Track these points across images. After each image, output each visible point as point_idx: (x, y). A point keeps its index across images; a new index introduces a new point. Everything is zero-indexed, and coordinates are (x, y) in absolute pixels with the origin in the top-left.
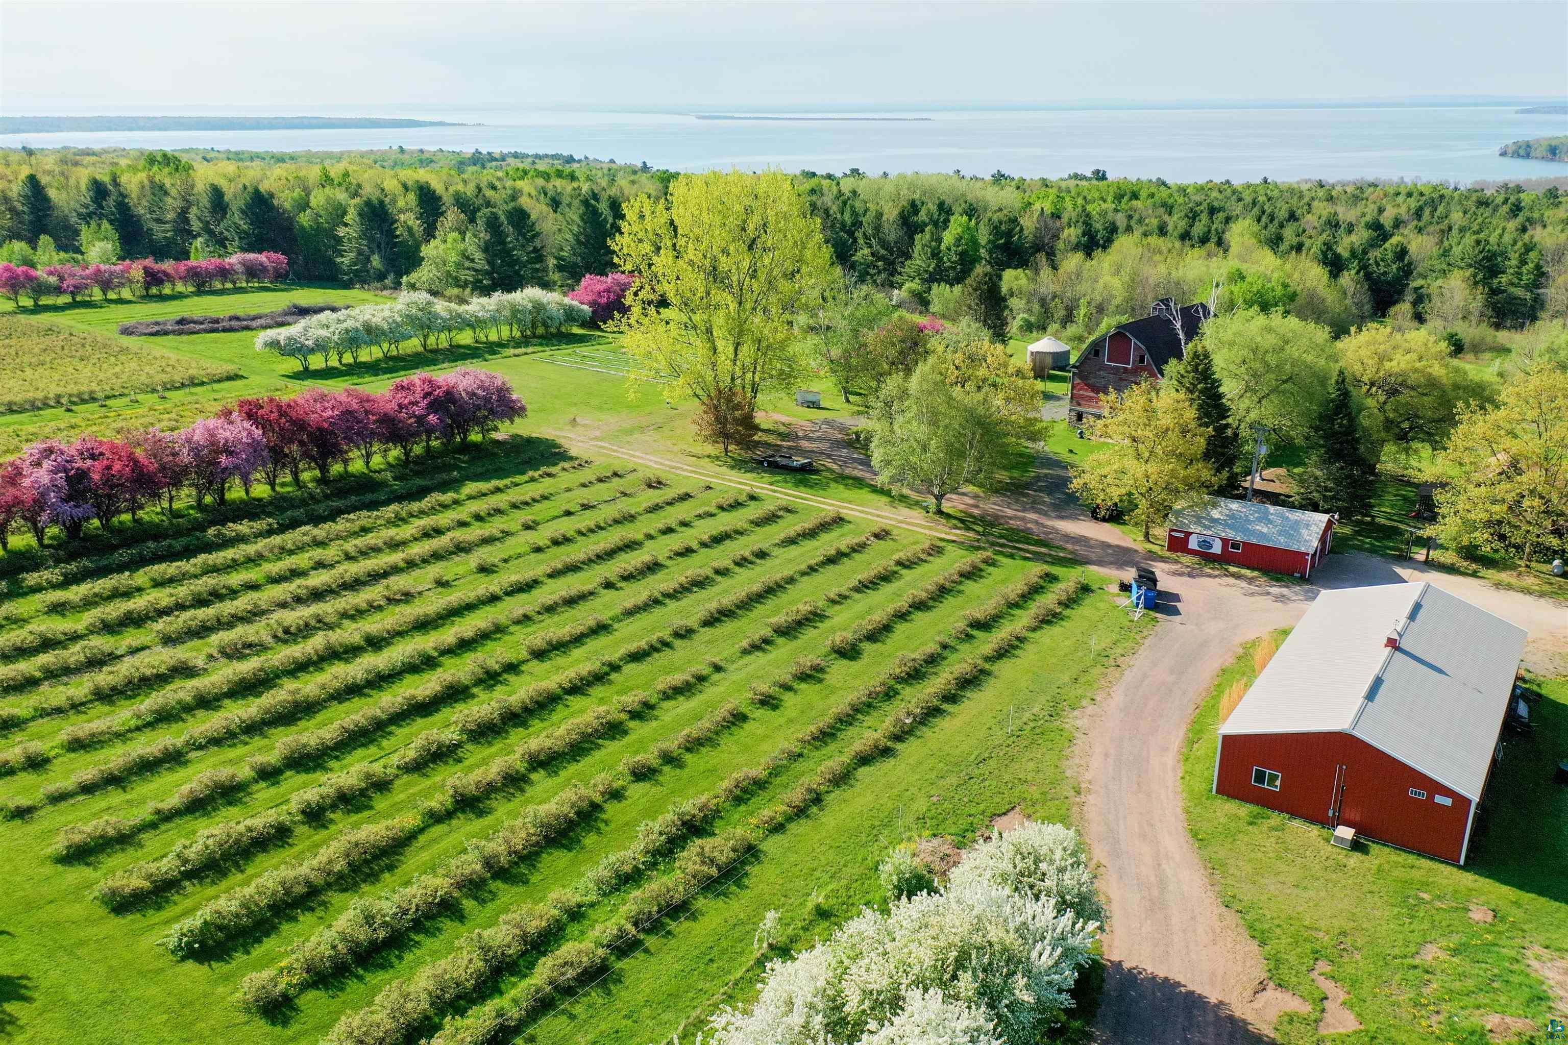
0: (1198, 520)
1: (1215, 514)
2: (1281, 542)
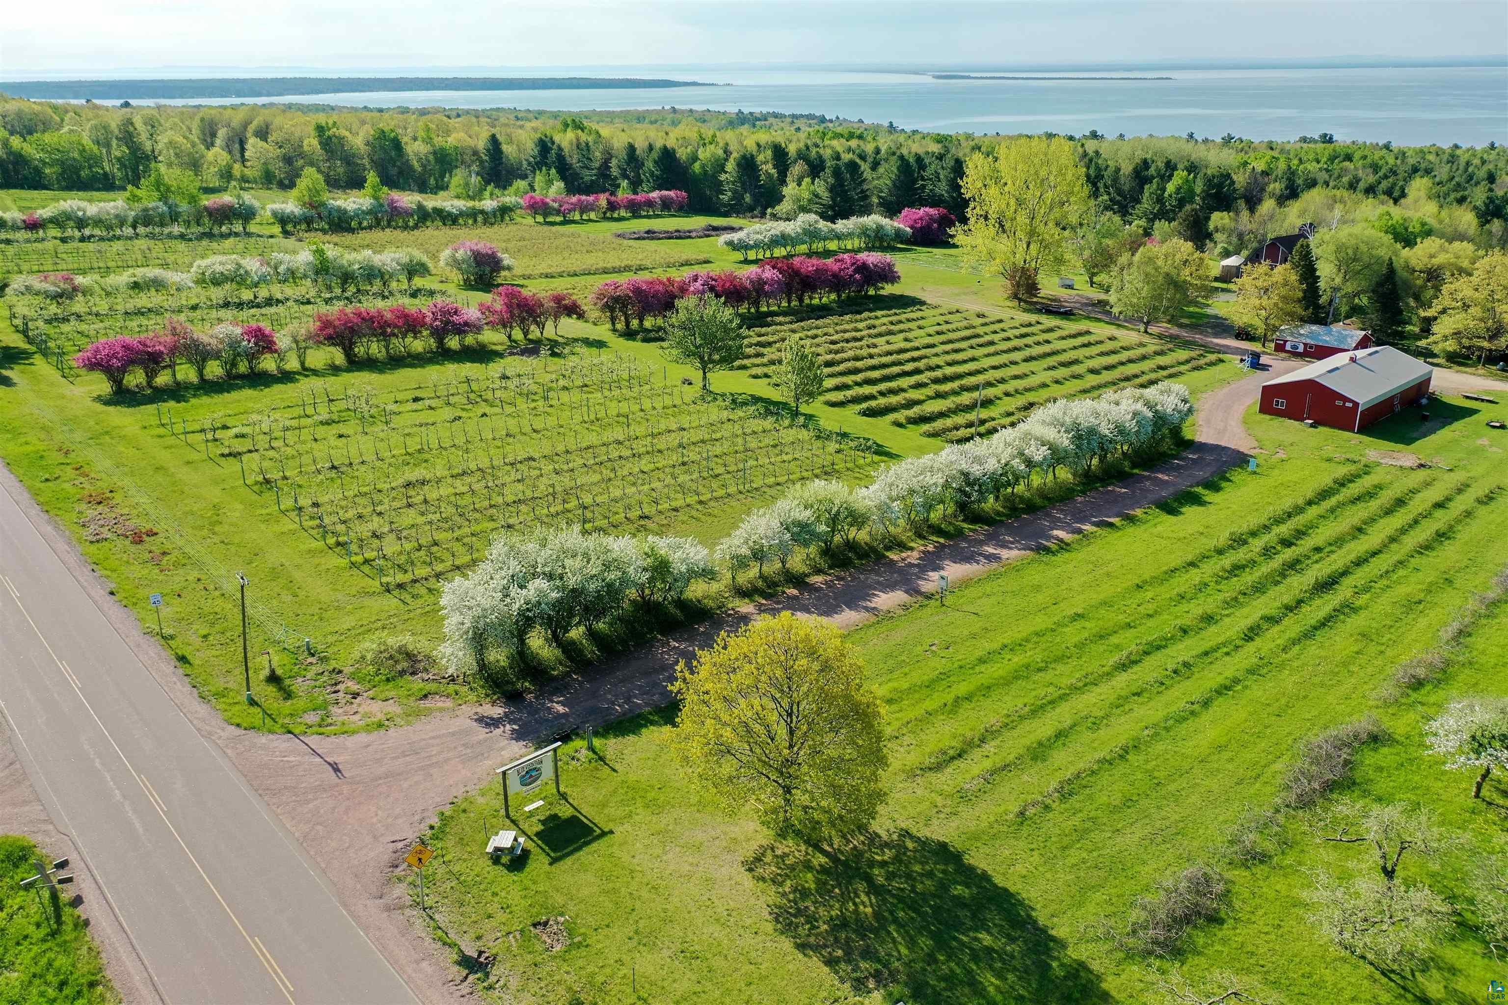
0: (1292, 334)
1: (1302, 332)
2: (1335, 344)
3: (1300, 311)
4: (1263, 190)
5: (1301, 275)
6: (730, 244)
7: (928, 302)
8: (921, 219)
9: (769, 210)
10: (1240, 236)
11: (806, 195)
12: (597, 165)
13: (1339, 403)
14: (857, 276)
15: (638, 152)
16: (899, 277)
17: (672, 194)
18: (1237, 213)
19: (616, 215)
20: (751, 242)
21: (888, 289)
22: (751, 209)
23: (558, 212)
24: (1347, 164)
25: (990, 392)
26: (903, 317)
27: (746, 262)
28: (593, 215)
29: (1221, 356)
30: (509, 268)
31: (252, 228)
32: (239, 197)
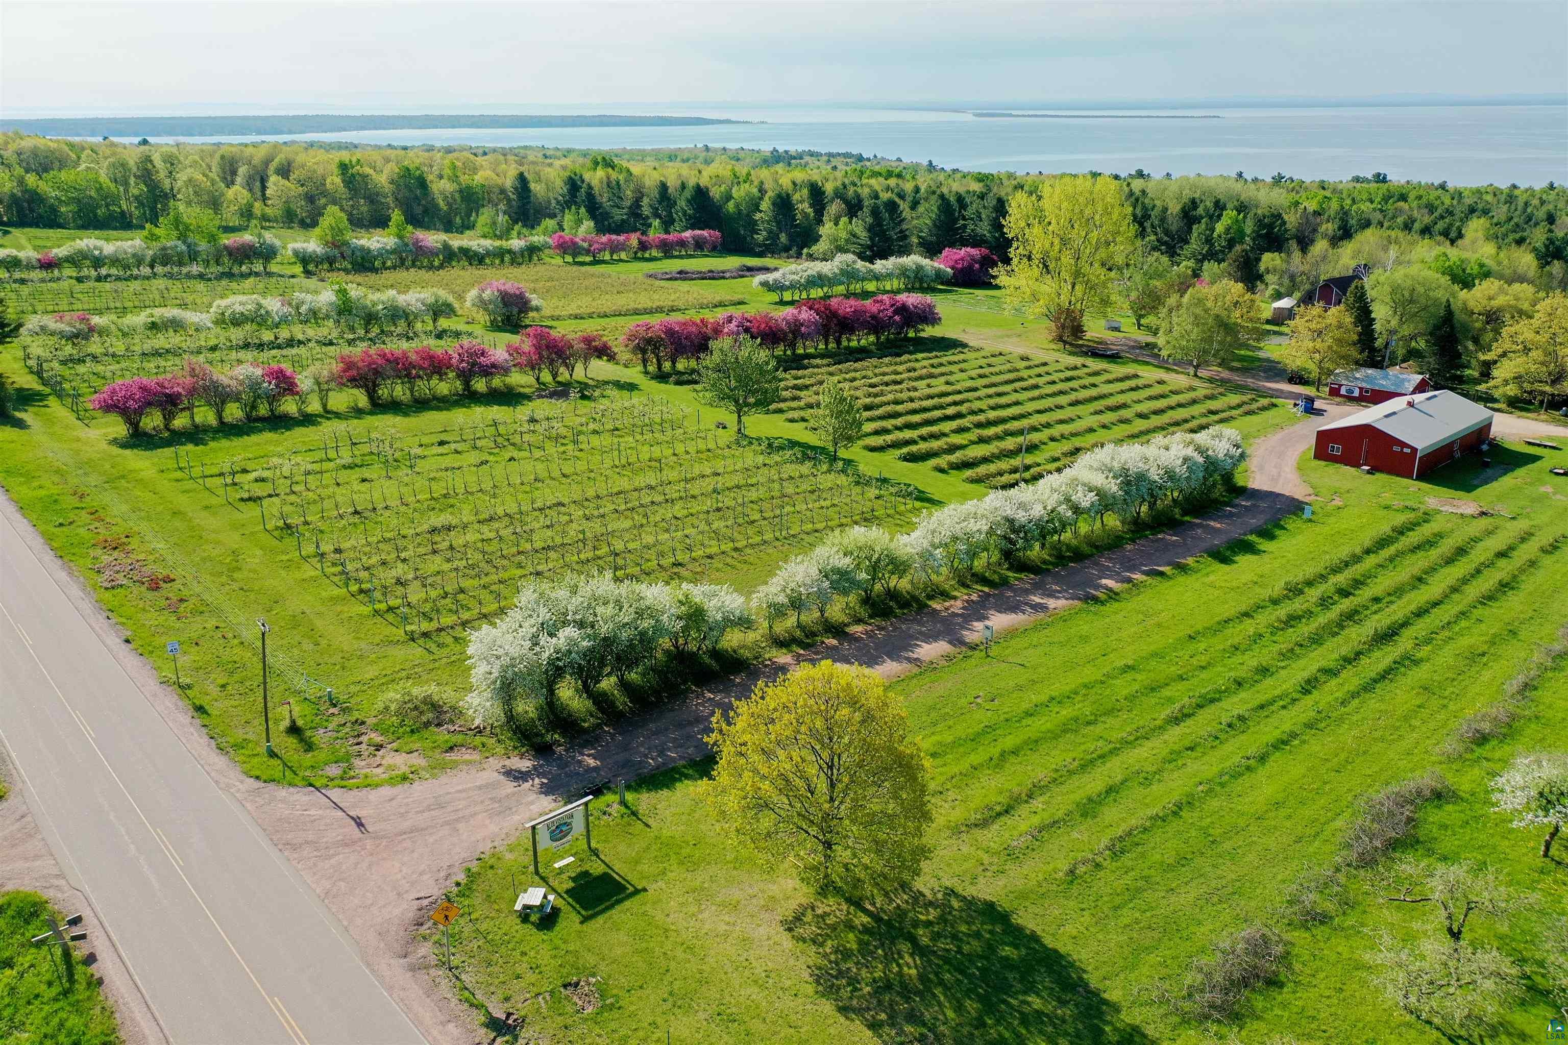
0: (1347, 378)
1: (1358, 375)
2: (1392, 389)
3: (1354, 353)
4: (1315, 230)
5: (1356, 317)
6: (764, 284)
7: (971, 344)
8: (962, 259)
9: (805, 251)
10: (1292, 278)
11: (844, 235)
12: (628, 203)
13: (1396, 449)
14: (897, 318)
15: (670, 191)
16: (940, 319)
17: (705, 233)
18: (1289, 254)
19: (647, 255)
20: (787, 283)
21: (929, 331)
22: (787, 249)
23: (588, 252)
24: (1401, 204)
25: (1035, 437)
26: (944, 360)
27: (782, 303)
28: (623, 255)
29: (1274, 400)
30: (537, 309)
31: (273, 267)
32: (260, 236)
